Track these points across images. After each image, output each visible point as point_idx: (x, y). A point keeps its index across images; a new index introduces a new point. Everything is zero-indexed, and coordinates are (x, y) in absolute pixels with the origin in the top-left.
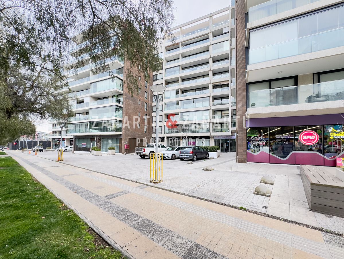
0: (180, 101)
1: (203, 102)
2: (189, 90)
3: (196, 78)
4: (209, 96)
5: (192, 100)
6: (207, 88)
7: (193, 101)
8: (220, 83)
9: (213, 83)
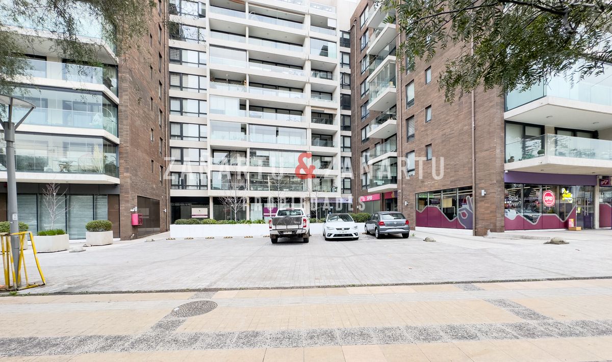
0: (249, 124)
1: (291, 137)
2: (263, 107)
3: (276, 87)
4: (306, 127)
5: (275, 128)
6: (300, 112)
7: (277, 131)
8: (323, 110)
9: (312, 107)
